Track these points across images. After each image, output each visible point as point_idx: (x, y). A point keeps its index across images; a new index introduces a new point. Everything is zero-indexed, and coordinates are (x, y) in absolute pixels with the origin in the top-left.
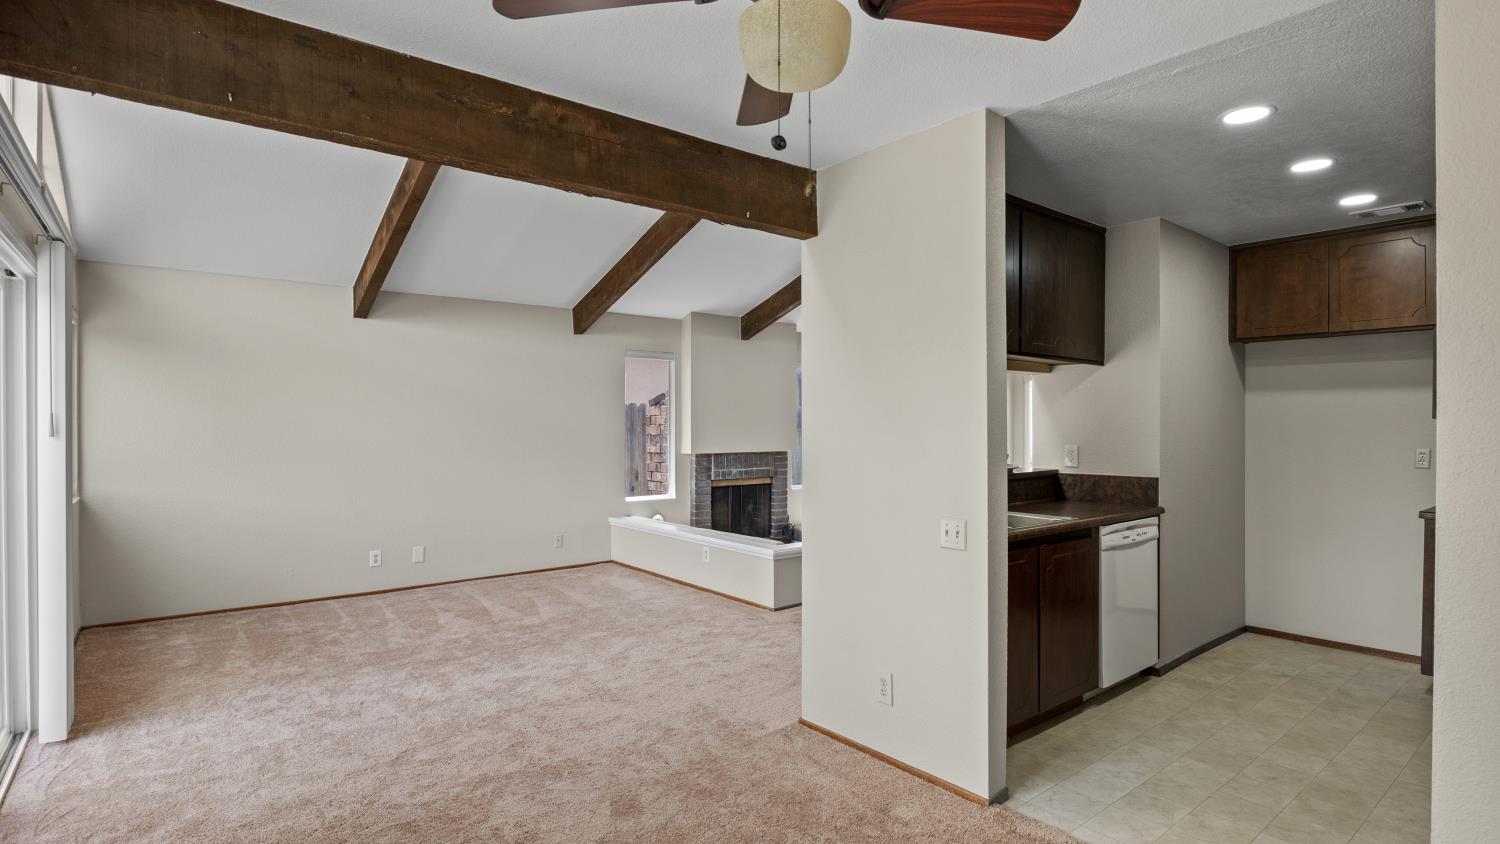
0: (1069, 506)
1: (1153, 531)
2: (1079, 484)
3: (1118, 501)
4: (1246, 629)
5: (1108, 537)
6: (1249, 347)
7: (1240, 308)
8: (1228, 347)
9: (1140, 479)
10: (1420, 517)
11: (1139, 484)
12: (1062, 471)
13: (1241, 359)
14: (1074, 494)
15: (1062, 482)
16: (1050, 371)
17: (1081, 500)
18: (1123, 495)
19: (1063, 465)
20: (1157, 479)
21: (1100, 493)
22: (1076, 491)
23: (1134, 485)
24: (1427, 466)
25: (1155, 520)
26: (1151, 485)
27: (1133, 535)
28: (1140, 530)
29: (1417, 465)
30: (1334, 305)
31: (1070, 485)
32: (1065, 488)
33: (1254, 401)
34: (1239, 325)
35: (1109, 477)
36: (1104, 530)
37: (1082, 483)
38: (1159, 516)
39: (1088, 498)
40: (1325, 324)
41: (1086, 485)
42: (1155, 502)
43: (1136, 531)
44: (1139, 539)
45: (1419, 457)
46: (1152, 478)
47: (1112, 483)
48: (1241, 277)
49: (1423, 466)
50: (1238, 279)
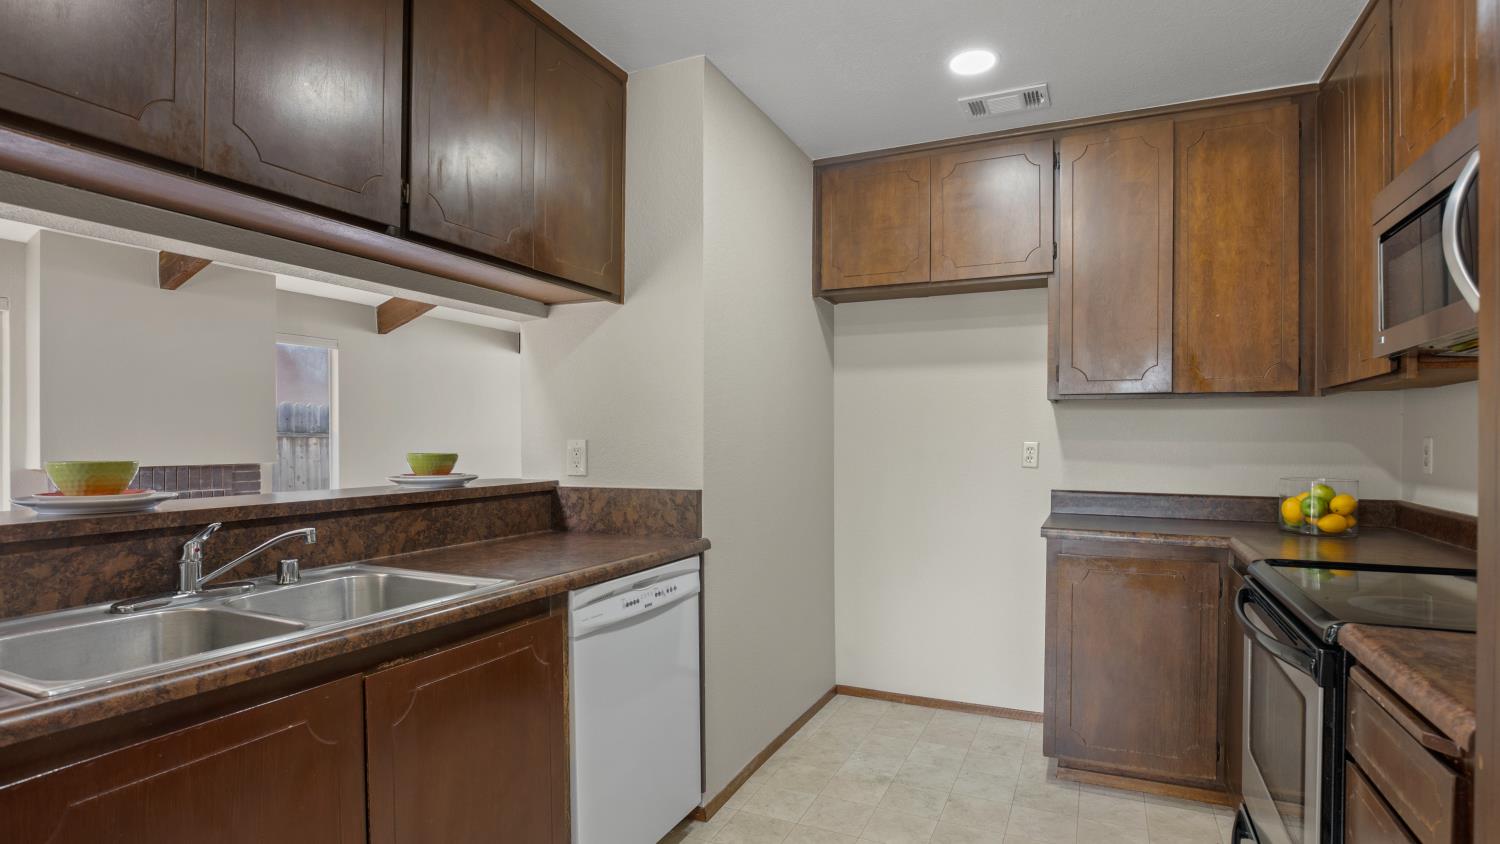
0: (571, 541)
1: (690, 583)
2: (587, 506)
3: (643, 531)
4: (837, 690)
5: (585, 612)
6: (840, 309)
7: (827, 247)
8: (812, 302)
9: (673, 493)
10: (1042, 535)
11: (673, 501)
12: (565, 483)
13: (828, 323)
14: (581, 521)
15: (563, 502)
16: (546, 315)
17: (591, 531)
18: (650, 521)
19: (564, 474)
20: (699, 493)
21: (617, 519)
22: (583, 517)
23: (664, 504)
24: (1035, 465)
25: (694, 562)
26: (691, 502)
27: (647, 597)
28: (661, 586)
29: (1025, 464)
30: (936, 246)
31: (574, 505)
32: (568, 512)
33: (845, 382)
34: (825, 272)
35: (630, 490)
36: (576, 598)
37: (592, 500)
38: (701, 556)
39: (599, 526)
40: (926, 269)
41: (598, 506)
42: (696, 532)
43: (651, 589)
44: (658, 602)
45: (1026, 454)
46: (690, 492)
47: (635, 502)
48: (827, 203)
49: (1031, 465)
50: (824, 207)
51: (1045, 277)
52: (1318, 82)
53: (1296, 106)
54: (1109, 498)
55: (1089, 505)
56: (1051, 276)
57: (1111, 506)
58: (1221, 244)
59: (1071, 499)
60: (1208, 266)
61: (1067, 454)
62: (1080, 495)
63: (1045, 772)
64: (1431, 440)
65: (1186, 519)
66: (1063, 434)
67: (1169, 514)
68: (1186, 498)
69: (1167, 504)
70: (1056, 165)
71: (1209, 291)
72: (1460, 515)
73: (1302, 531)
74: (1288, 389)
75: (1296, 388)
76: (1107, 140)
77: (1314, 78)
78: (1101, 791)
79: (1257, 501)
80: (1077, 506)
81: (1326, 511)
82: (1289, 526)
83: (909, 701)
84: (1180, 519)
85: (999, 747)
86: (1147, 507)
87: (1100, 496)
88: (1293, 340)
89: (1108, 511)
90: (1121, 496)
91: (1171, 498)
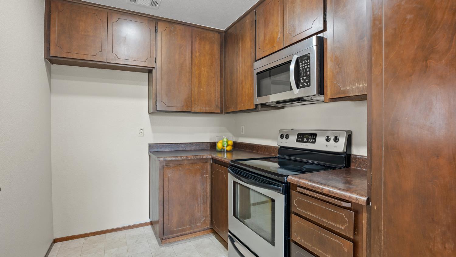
4: (55, 241)
6: (54, 67)
7: (53, 37)
8: (44, 60)
24: (143, 135)
30: (109, 48)
34: (52, 47)
40: (105, 57)
45: (139, 131)
48: (54, 16)
49: (141, 135)
50: (52, 16)
51: (152, 69)
52: (224, 30)
53: (220, 35)
54: (167, 145)
55: (161, 148)
56: (153, 69)
57: (168, 148)
58: (203, 69)
59: (156, 146)
60: (200, 74)
61: (154, 131)
62: (158, 145)
63: (158, 243)
64: (244, 126)
65: (189, 150)
66: (152, 124)
67: (184, 149)
68: (189, 144)
69: (184, 146)
70: (156, 31)
71: (200, 82)
72: (254, 144)
73: (222, 151)
74: (218, 112)
75: (219, 112)
76: (173, 28)
77: (223, 29)
78: (177, 243)
79: (206, 143)
80: (158, 148)
81: (228, 145)
82: (218, 149)
83: (93, 234)
84: (187, 150)
85: (137, 241)
86: (178, 147)
87: (164, 145)
88: (219, 99)
89: (167, 150)
90: (169, 144)
91: (185, 144)
